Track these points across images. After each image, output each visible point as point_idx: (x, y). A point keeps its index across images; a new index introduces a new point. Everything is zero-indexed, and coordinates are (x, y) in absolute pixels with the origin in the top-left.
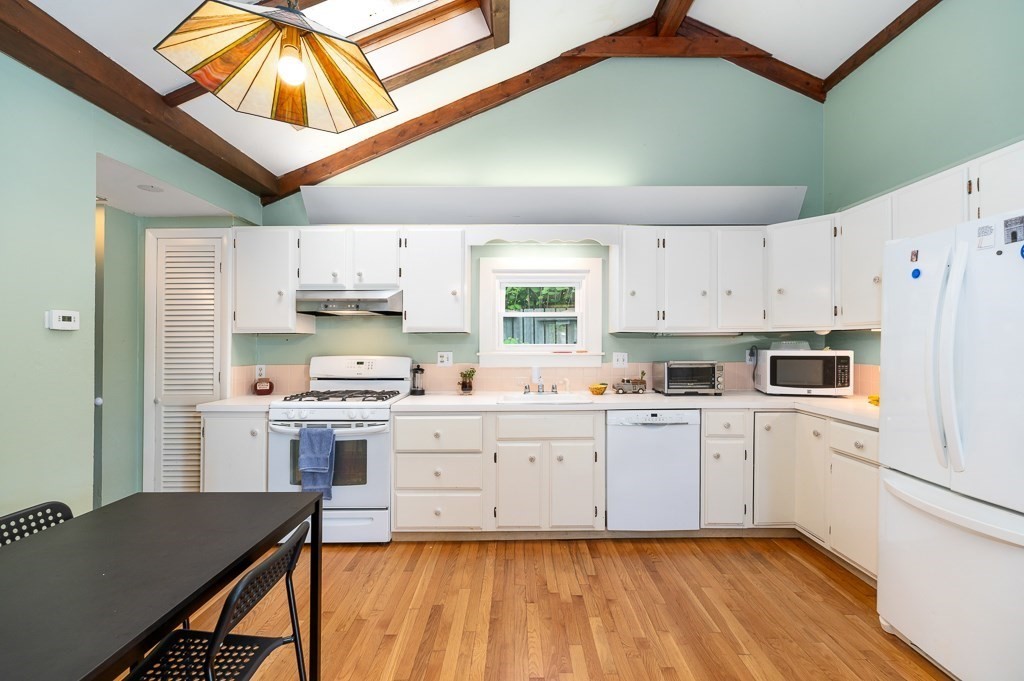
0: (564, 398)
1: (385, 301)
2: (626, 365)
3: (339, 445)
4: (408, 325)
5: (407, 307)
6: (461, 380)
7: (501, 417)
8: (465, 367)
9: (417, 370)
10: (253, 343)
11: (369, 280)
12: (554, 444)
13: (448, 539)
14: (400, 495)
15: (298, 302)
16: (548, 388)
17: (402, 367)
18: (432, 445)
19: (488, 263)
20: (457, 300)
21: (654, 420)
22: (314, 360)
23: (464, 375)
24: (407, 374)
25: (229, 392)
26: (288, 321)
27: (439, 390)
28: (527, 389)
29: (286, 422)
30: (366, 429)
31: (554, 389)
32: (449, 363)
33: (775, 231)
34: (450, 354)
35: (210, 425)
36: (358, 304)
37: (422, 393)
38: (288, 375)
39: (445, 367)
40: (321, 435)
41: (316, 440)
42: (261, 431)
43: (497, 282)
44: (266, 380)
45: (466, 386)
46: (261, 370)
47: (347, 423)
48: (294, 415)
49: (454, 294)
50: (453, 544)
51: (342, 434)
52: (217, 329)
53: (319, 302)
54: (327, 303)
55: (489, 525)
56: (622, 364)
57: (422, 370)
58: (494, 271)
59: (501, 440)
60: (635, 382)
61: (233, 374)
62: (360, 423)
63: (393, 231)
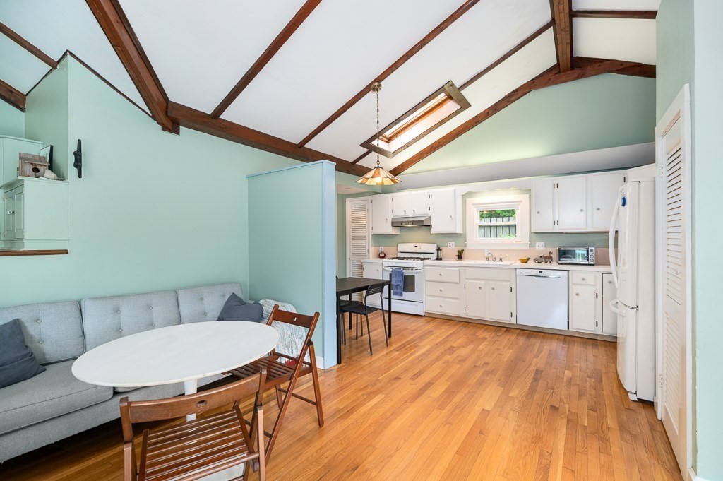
0: (505, 263)
1: (422, 221)
2: (544, 248)
3: (406, 277)
4: (433, 230)
5: (432, 223)
6: (457, 254)
7: (467, 269)
8: (460, 248)
9: (439, 250)
10: (378, 238)
11: (418, 213)
12: (491, 282)
13: (446, 318)
14: (427, 297)
15: (392, 223)
16: (498, 259)
17: (433, 248)
18: (439, 279)
19: (469, 201)
20: (452, 219)
21: (541, 274)
22: (399, 245)
23: (458, 252)
24: (435, 251)
25: (371, 256)
26: (390, 230)
27: (449, 258)
28: (487, 259)
29: (388, 267)
30: (414, 270)
31: (501, 260)
32: (453, 247)
33: (630, 173)
34: (453, 243)
35: (365, 267)
36: (413, 223)
37: (441, 259)
38: (390, 251)
39: (451, 248)
40: (399, 272)
41: (397, 274)
42: (380, 270)
43: (475, 209)
44: (383, 252)
45: (460, 257)
46: (381, 249)
47: (408, 268)
48: (390, 264)
49: (451, 217)
50: (447, 320)
51: (406, 272)
52: (367, 233)
53: (399, 222)
54: (402, 223)
55: (463, 315)
56: (541, 248)
57: (441, 250)
58: (473, 204)
59: (467, 279)
60: (546, 257)
61: (372, 250)
62: (412, 268)
63: (425, 192)
